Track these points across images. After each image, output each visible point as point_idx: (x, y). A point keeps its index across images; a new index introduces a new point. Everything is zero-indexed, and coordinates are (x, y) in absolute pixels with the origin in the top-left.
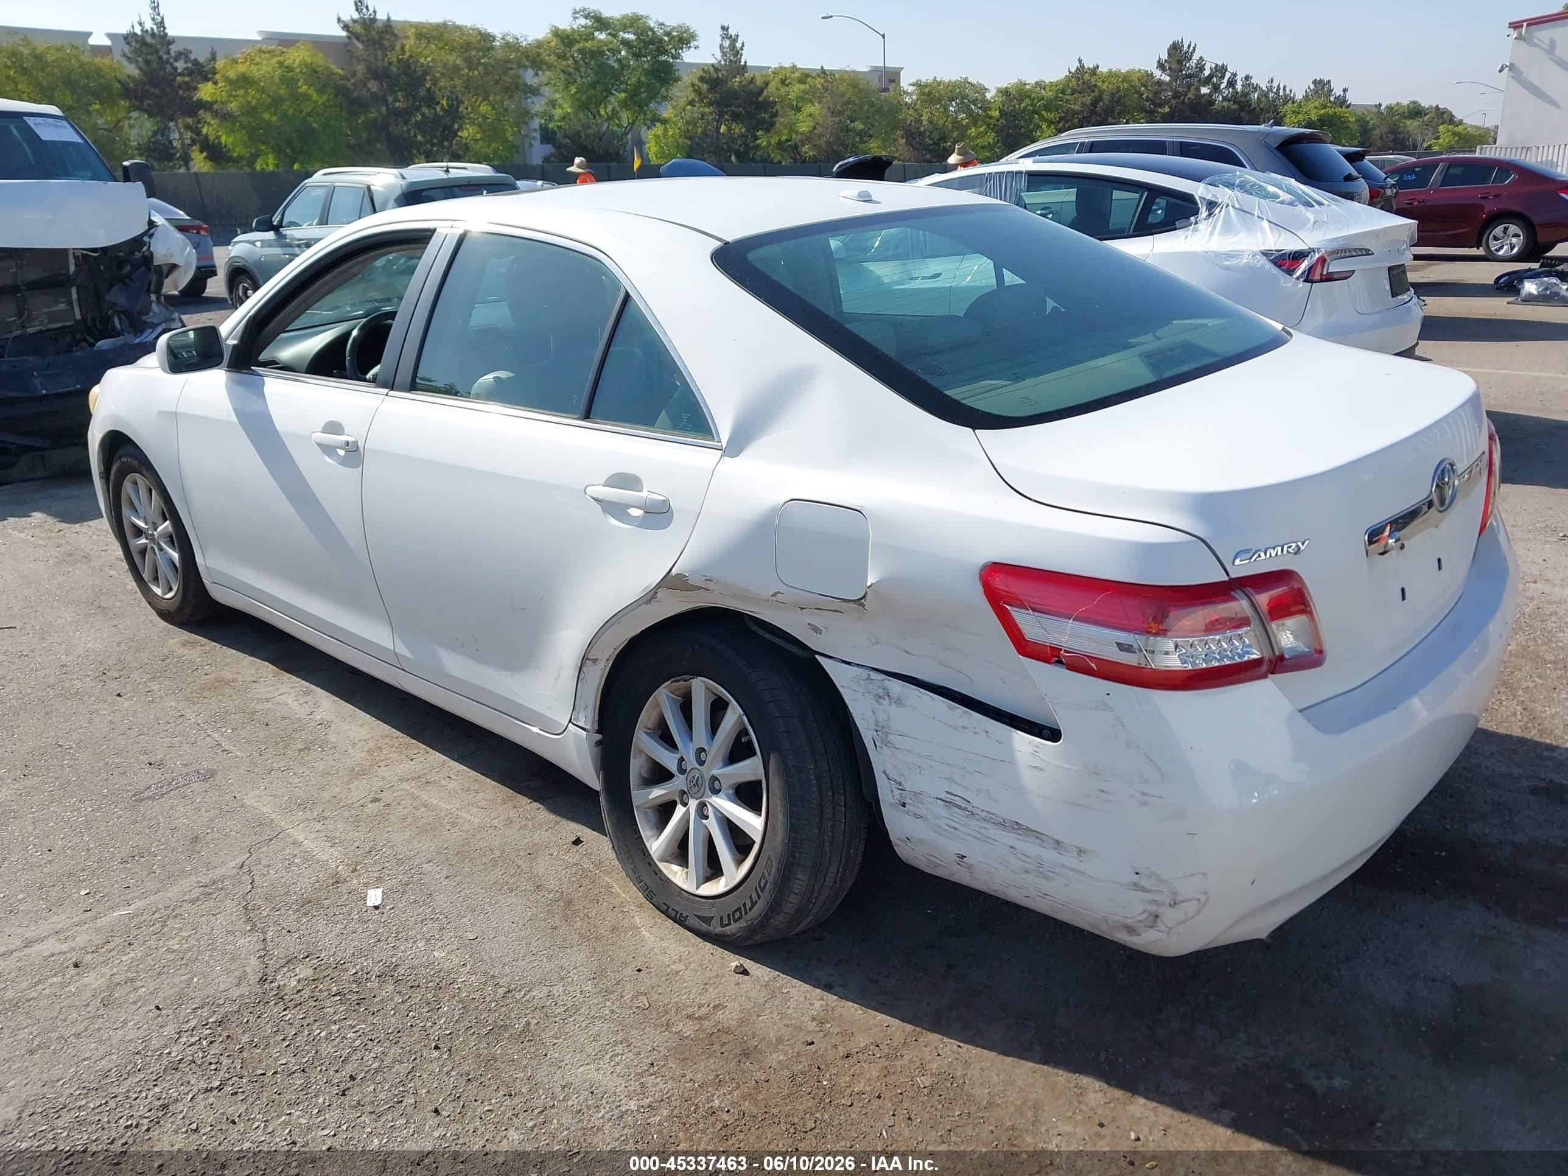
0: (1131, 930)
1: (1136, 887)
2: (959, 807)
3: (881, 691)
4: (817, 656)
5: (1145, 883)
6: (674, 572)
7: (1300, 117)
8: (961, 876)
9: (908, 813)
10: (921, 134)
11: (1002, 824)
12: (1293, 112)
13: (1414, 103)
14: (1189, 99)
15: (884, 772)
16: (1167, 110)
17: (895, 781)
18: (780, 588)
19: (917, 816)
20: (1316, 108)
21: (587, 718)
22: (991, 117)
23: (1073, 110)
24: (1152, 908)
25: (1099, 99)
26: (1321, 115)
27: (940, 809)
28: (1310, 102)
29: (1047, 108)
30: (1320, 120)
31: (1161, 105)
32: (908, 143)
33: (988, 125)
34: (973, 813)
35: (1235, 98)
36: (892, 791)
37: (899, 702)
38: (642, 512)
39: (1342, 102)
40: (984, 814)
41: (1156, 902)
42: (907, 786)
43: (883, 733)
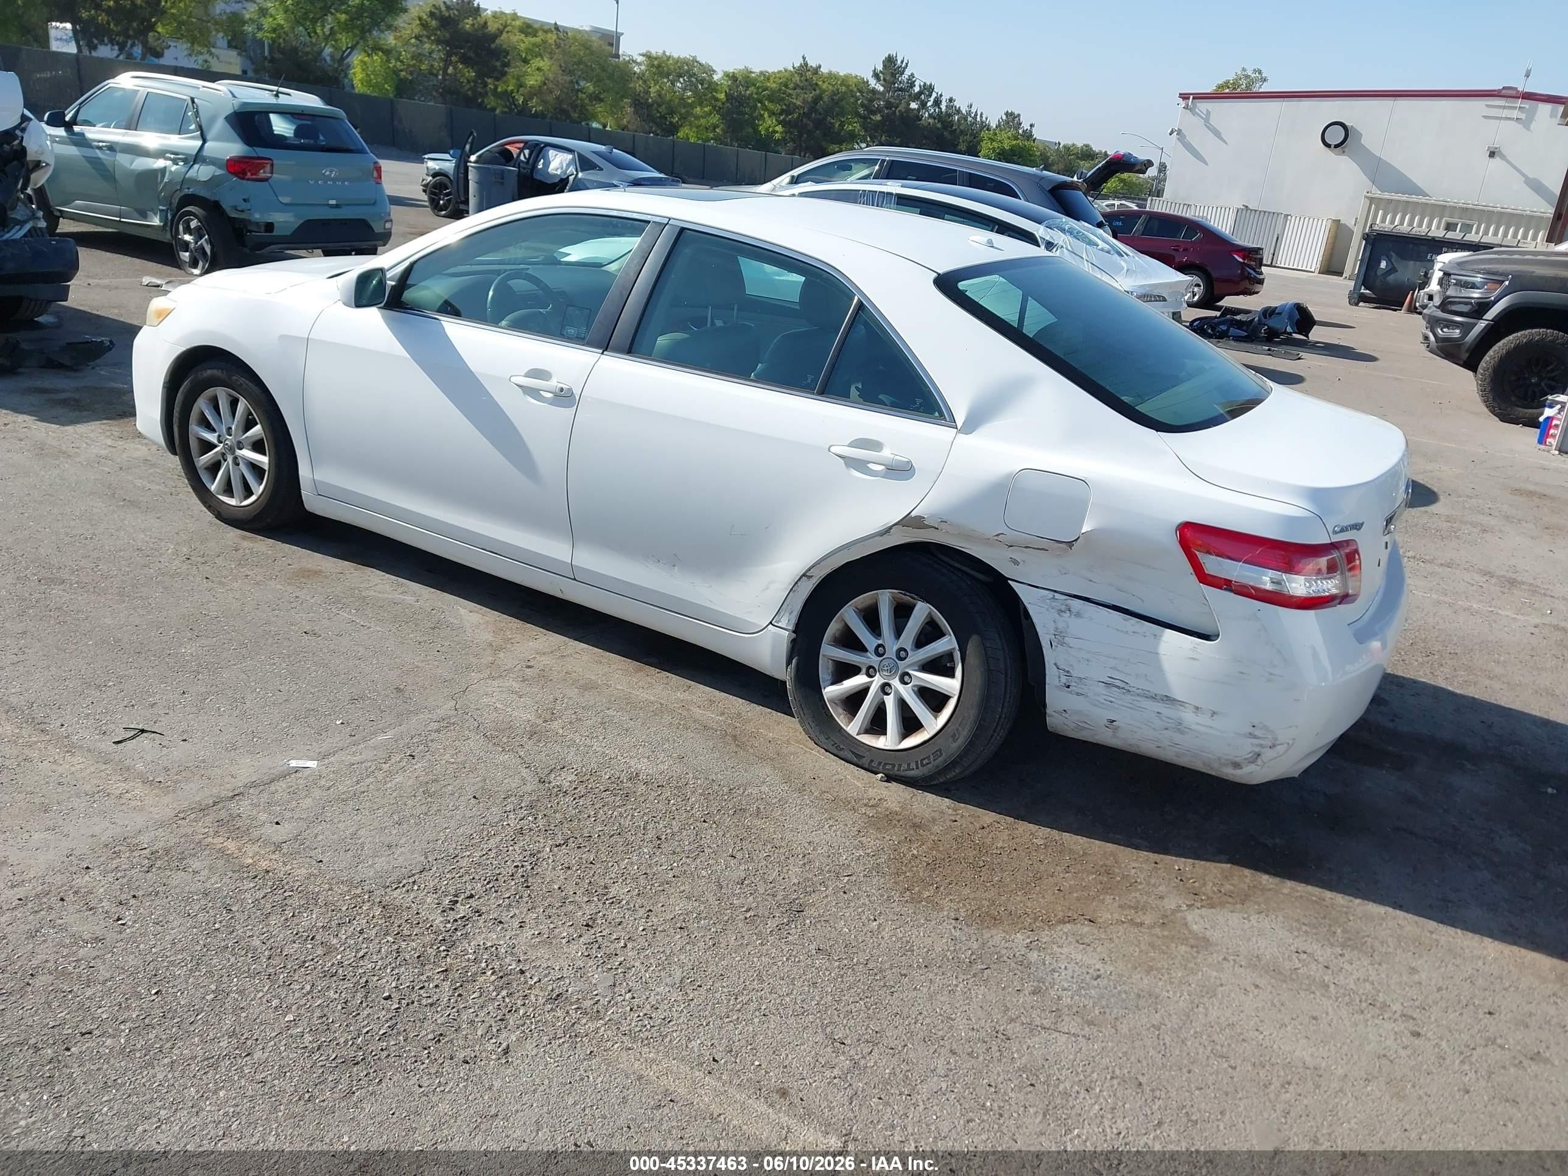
0: (1237, 765)
1: (1252, 735)
2: (1118, 687)
3: (1063, 608)
4: (1010, 582)
5: (1257, 733)
6: (913, 514)
7: (995, 145)
8: (1106, 737)
9: (1070, 692)
10: (650, 106)
11: (1154, 698)
12: (990, 139)
13: (1087, 146)
14: (900, 111)
15: (1055, 664)
16: (878, 118)
17: (1064, 670)
18: (1004, 530)
19: (1078, 694)
20: (1009, 138)
21: (788, 619)
22: (717, 100)
23: (795, 104)
24: (1257, 749)
25: (817, 99)
26: (1013, 146)
27: (1101, 689)
28: (1003, 132)
29: (771, 99)
30: (1011, 150)
31: (874, 113)
32: (636, 112)
33: (714, 107)
34: (1129, 691)
35: (941, 118)
36: (1059, 677)
37: (1078, 615)
38: (883, 467)
39: (1028, 135)
40: (1138, 692)
41: (1261, 746)
42: (1074, 673)
43: (1060, 636)
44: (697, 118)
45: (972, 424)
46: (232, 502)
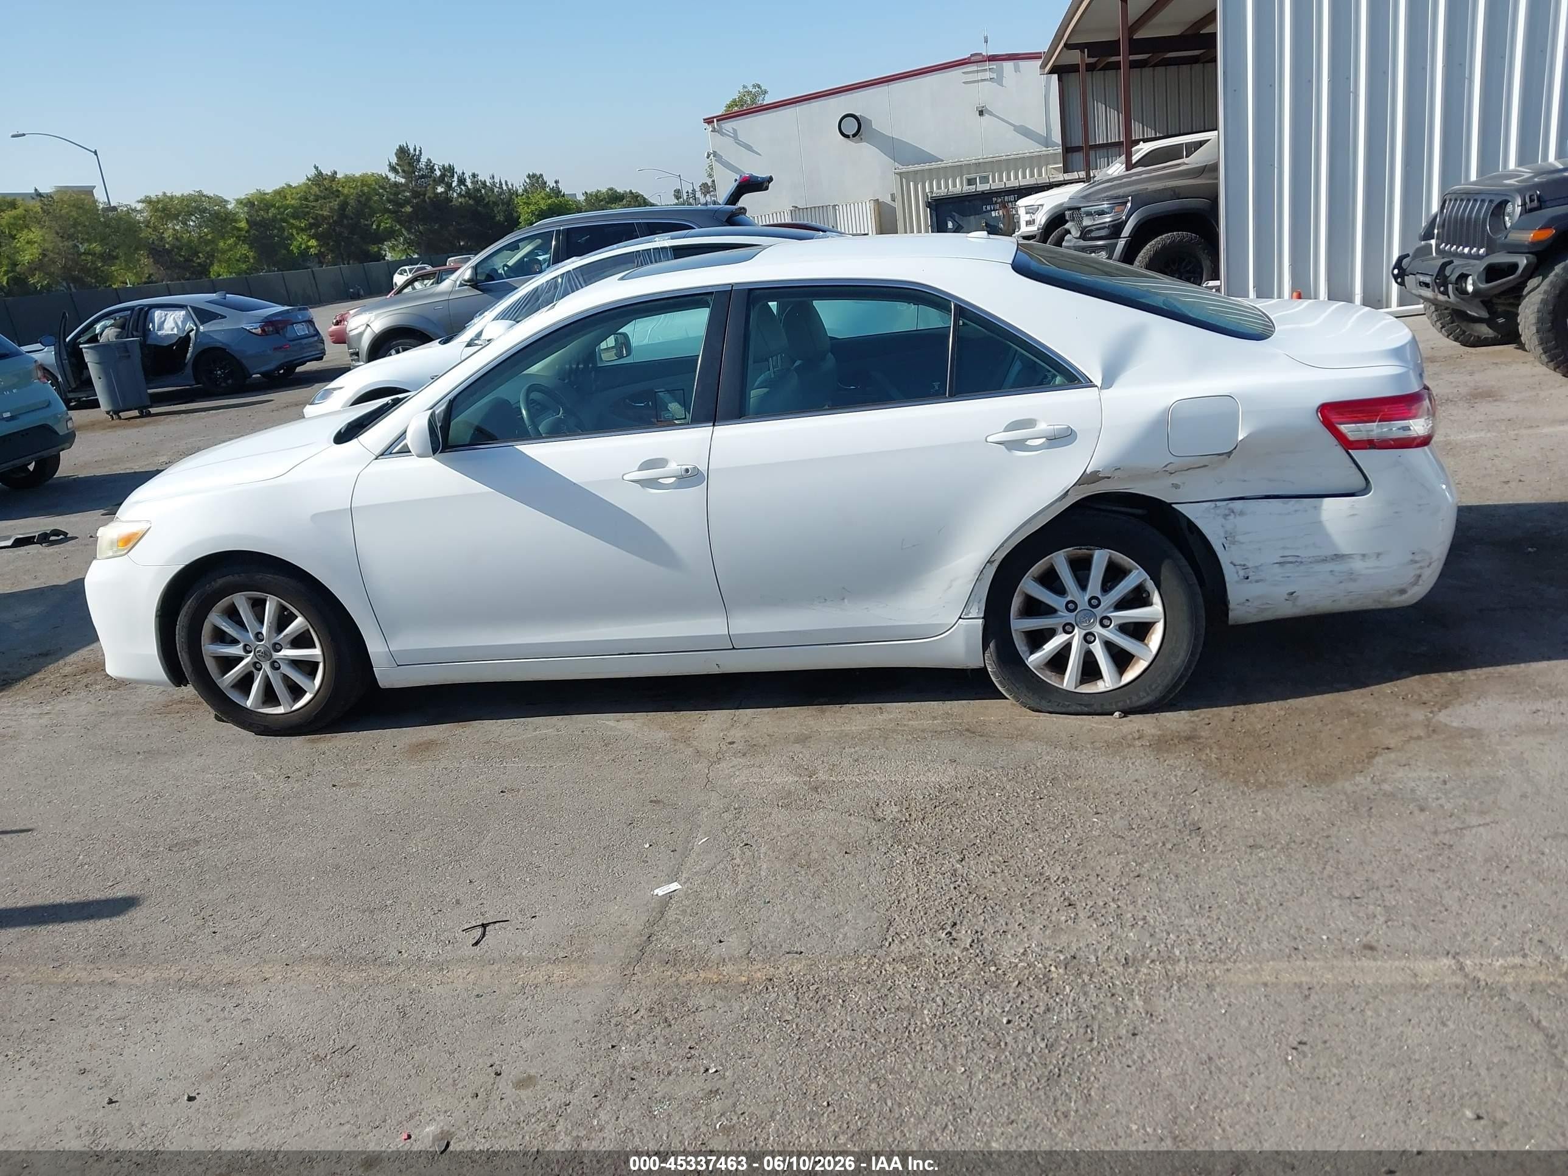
0: (1402, 591)
1: (1414, 562)
2: (1291, 562)
3: (1227, 512)
4: (1174, 506)
5: (1417, 558)
6: (1088, 471)
7: (532, 207)
8: (1287, 610)
9: (1250, 582)
10: (169, 252)
11: (1325, 560)
12: (525, 203)
13: (611, 189)
14: (429, 198)
15: (1232, 563)
16: (409, 209)
17: (1240, 565)
18: (1172, 459)
19: (1257, 581)
20: (543, 198)
21: (977, 611)
22: (239, 229)
23: (323, 215)
24: (1418, 572)
25: (344, 205)
26: (550, 205)
27: (1277, 569)
28: (535, 195)
29: (295, 216)
30: (549, 209)
31: (402, 205)
32: (156, 262)
33: (238, 238)
34: (1302, 562)
35: (468, 194)
36: (1237, 573)
37: (1242, 513)
38: (1044, 440)
39: (557, 192)
40: (1310, 560)
41: (1421, 568)
42: (1250, 565)
43: (1230, 538)
44: (224, 252)
45: (1108, 381)
46: (280, 710)
